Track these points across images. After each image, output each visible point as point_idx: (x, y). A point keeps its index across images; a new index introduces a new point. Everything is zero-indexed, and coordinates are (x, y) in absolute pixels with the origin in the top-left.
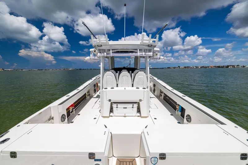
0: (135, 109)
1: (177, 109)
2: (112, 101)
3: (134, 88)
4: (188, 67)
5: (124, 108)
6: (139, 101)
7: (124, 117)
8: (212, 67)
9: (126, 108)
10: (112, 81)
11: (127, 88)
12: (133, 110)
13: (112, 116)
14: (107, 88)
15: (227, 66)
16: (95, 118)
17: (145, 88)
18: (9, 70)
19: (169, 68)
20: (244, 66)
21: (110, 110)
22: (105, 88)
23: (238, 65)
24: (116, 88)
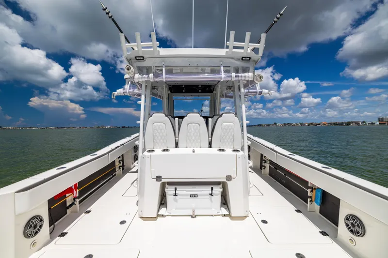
0: (217, 199)
1: (311, 197)
2: (163, 180)
3: (214, 150)
4: (289, 124)
5: (191, 196)
6: (225, 180)
7: (192, 217)
8: (325, 125)
9: (196, 196)
10: (165, 134)
11: (198, 151)
12: (212, 201)
13: (163, 216)
14: (153, 151)
15: (348, 122)
16: (123, 222)
17: (237, 151)
18: (10, 127)
19: (261, 125)
20: (372, 123)
21: (162, 201)
22: (149, 151)
23: (364, 122)
24: (173, 151)
